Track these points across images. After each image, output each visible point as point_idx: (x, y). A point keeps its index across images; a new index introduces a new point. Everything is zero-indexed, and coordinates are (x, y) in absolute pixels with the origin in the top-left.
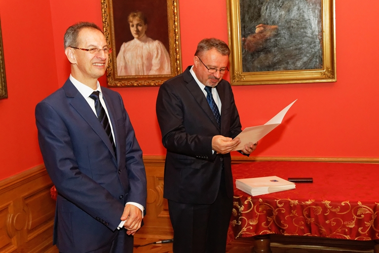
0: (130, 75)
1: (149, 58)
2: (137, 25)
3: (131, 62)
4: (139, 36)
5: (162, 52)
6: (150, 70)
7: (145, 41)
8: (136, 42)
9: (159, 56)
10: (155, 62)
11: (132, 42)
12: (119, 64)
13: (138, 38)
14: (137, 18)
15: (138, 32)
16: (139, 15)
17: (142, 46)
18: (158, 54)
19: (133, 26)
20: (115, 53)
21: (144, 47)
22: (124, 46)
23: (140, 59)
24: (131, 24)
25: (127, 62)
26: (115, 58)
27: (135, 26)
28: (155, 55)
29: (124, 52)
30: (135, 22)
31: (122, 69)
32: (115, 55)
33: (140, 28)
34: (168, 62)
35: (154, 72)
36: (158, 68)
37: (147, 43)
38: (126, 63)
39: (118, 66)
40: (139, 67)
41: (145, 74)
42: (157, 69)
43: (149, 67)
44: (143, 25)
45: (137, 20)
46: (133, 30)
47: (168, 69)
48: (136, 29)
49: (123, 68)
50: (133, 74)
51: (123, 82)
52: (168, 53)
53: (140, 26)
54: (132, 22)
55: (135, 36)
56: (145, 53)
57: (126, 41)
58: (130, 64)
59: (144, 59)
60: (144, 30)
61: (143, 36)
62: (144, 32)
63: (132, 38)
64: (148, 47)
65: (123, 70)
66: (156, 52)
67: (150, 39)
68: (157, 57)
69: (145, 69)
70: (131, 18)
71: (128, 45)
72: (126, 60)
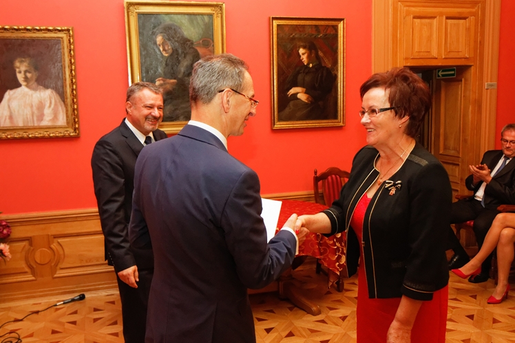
0: (17, 125)
1: (41, 107)
2: (26, 72)
3: (18, 111)
4: (28, 83)
5: (55, 101)
6: (42, 120)
7: (35, 90)
8: (23, 89)
9: (52, 106)
10: (48, 112)
11: (19, 90)
12: (2, 114)
13: (27, 86)
14: (25, 64)
15: (26, 79)
16: (28, 61)
17: (32, 95)
18: (51, 103)
19: (20, 72)
21: (34, 96)
22: (9, 94)
23: (29, 108)
24: (17, 70)
25: (13, 111)
27: (23, 72)
28: (48, 105)
29: (9, 100)
30: (23, 68)
33: (29, 75)
34: (63, 111)
35: (46, 122)
36: (51, 118)
37: (38, 92)
38: (11, 113)
40: (28, 116)
41: (36, 125)
42: (50, 120)
43: (41, 117)
44: (33, 72)
45: (26, 66)
46: (20, 77)
47: (63, 119)
48: (24, 76)
49: (7, 118)
50: (21, 124)
51: (8, 133)
52: (62, 103)
53: (30, 72)
54: (18, 68)
55: (23, 83)
56: (35, 101)
57: (12, 88)
58: (16, 113)
59: (35, 108)
60: (35, 78)
61: (34, 84)
62: (34, 79)
63: (19, 85)
64: (38, 95)
65: (8, 121)
66: (49, 102)
67: (41, 87)
68: (50, 106)
69: (35, 119)
70: (17, 64)
71: (14, 93)
72: (12, 109)
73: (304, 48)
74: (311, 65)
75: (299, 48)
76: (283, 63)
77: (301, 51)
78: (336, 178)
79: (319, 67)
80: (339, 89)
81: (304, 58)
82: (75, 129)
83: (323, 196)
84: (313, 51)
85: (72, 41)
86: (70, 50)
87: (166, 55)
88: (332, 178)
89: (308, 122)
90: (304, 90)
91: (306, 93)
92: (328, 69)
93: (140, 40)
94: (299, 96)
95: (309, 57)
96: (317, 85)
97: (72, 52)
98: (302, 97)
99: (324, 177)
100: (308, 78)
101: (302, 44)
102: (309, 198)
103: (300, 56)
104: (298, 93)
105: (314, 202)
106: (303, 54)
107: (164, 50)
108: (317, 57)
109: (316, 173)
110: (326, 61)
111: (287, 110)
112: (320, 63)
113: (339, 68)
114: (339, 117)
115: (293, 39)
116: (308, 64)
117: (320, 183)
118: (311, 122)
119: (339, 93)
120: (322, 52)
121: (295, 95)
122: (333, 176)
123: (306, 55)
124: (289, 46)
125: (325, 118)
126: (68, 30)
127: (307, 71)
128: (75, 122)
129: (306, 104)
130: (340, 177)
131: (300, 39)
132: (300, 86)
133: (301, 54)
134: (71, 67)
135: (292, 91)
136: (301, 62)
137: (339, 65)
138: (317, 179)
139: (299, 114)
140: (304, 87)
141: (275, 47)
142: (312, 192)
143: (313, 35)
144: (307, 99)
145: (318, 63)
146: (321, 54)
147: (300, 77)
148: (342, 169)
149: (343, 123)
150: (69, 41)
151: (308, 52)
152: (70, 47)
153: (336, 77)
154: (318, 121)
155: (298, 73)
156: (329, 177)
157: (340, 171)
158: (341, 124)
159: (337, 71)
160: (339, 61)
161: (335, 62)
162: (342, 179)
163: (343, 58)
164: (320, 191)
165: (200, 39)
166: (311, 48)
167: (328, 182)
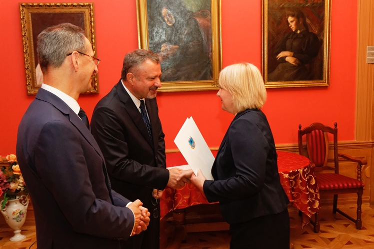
12: (38, 74)
20: (34, 64)
26: (34, 69)
31: (41, 79)
32: (34, 66)
39: (37, 75)
73: (293, 16)
74: (299, 32)
75: (288, 16)
76: (273, 30)
77: (290, 19)
78: (320, 132)
79: (307, 33)
80: (325, 53)
81: (293, 26)
82: (95, 87)
83: (307, 148)
84: (301, 19)
85: (92, 14)
86: (91, 22)
87: (170, 25)
88: (315, 132)
89: (295, 82)
90: (292, 53)
91: (293, 56)
92: (314, 35)
93: (148, 12)
94: (287, 59)
95: (297, 24)
96: (304, 50)
97: (92, 23)
98: (290, 60)
99: (308, 131)
100: (295, 44)
101: (290, 13)
102: (294, 149)
103: (289, 24)
104: (286, 57)
105: (298, 153)
106: (292, 22)
107: (168, 20)
108: (305, 24)
109: (300, 127)
110: (313, 28)
111: (276, 72)
112: (307, 30)
113: (325, 34)
114: (324, 78)
115: (283, 8)
116: (296, 30)
117: (304, 136)
118: (298, 82)
119: (325, 56)
120: (309, 19)
121: (283, 59)
122: (317, 131)
123: (294, 23)
124: (279, 14)
125: (311, 78)
126: (89, 5)
127: (294, 37)
128: (95, 82)
129: (294, 66)
130: (323, 132)
131: (289, 8)
132: (289, 51)
133: (289, 21)
134: (92, 36)
135: (281, 55)
136: (289, 28)
137: (325, 31)
138: (301, 133)
139: (286, 75)
140: (291, 51)
141: (266, 16)
142: (297, 144)
143: (301, 4)
144: (295, 62)
145: (305, 29)
146: (308, 21)
147: (288, 43)
148: (326, 125)
149: (328, 83)
150: (90, 14)
151: (296, 19)
152: (91, 19)
153: (322, 42)
154: (305, 82)
155: (287, 38)
156: (313, 132)
157: (323, 126)
158: (326, 84)
159: (323, 36)
160: (325, 27)
161: (322, 29)
162: (325, 133)
163: (329, 24)
164: (304, 143)
165: (199, 11)
166: (299, 15)
167: (312, 136)
